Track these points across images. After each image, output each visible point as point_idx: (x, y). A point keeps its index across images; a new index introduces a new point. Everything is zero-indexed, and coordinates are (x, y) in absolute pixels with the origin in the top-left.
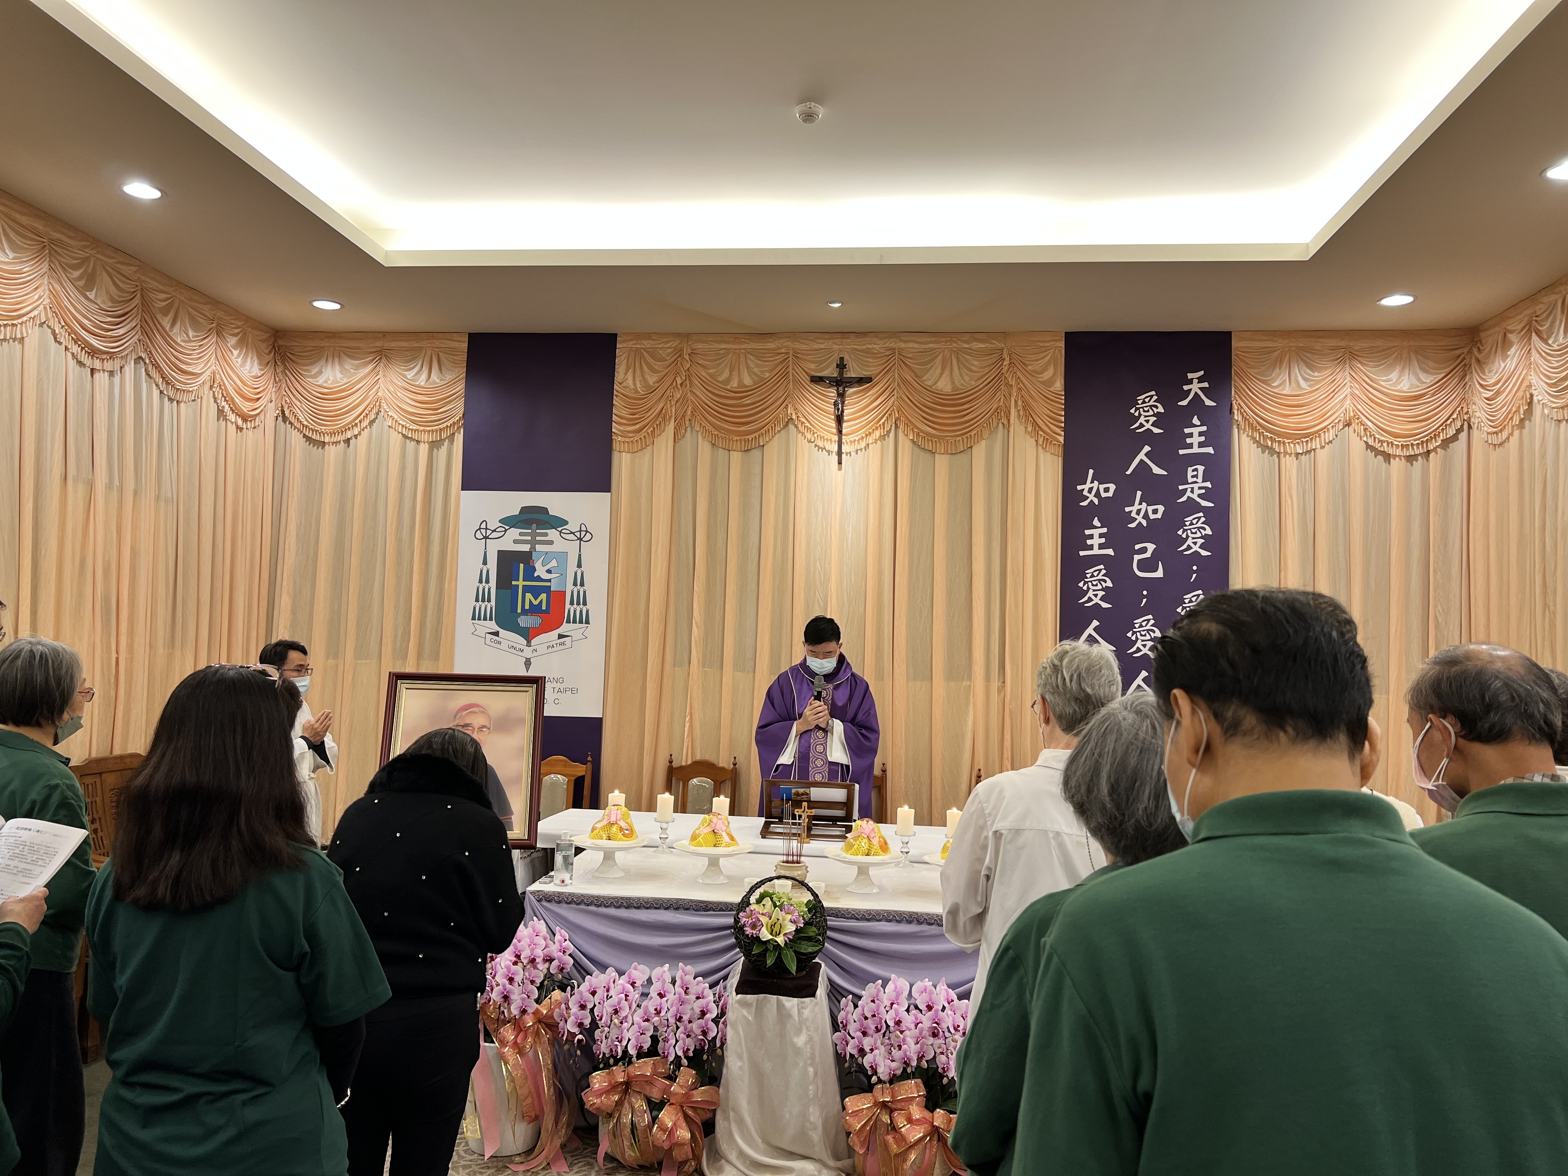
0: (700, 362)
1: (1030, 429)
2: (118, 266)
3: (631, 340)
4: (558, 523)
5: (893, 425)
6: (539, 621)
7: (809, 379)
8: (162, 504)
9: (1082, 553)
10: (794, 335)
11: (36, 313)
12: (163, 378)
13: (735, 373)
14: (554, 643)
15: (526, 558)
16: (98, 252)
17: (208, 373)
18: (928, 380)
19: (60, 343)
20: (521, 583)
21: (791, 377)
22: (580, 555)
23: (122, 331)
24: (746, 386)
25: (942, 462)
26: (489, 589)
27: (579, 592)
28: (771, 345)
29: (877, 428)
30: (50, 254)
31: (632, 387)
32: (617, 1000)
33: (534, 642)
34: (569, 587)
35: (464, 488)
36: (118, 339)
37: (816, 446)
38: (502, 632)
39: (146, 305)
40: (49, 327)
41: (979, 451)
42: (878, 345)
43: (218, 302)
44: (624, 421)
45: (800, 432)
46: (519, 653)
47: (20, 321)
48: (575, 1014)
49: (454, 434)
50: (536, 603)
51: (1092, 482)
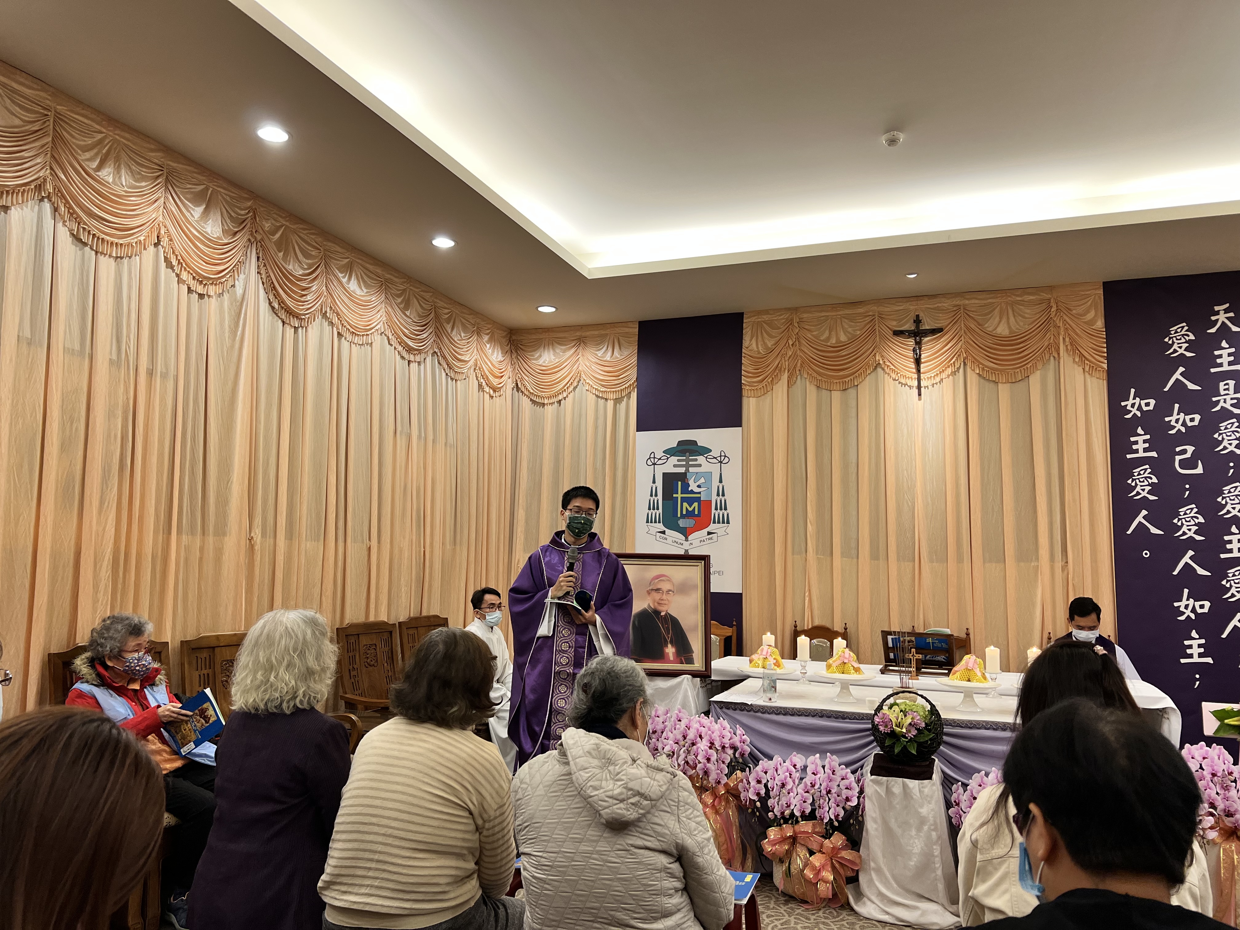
0: (806, 327)
1: (1077, 360)
2: (422, 293)
3: (754, 316)
4: (704, 451)
5: (962, 363)
6: (694, 522)
7: (892, 333)
8: (448, 448)
9: (1129, 456)
10: (879, 301)
11: (379, 326)
12: (448, 365)
13: (833, 333)
14: (704, 538)
15: (683, 477)
16: (411, 285)
17: (473, 360)
18: (989, 326)
19: (391, 345)
20: (679, 496)
21: (877, 333)
22: (721, 474)
23: (425, 336)
24: (842, 342)
25: (1004, 390)
26: (658, 501)
27: (721, 501)
28: (861, 310)
29: (949, 367)
30: (385, 288)
31: (756, 349)
32: (783, 776)
33: (690, 538)
34: (714, 497)
35: (639, 429)
36: (422, 340)
37: (900, 383)
38: (667, 531)
39: (437, 317)
40: (386, 335)
41: (1035, 379)
42: (946, 304)
43: (477, 313)
44: (750, 375)
45: (886, 373)
46: (680, 546)
47: (370, 332)
48: (754, 787)
49: (630, 392)
50: (690, 509)
51: (1134, 399)
